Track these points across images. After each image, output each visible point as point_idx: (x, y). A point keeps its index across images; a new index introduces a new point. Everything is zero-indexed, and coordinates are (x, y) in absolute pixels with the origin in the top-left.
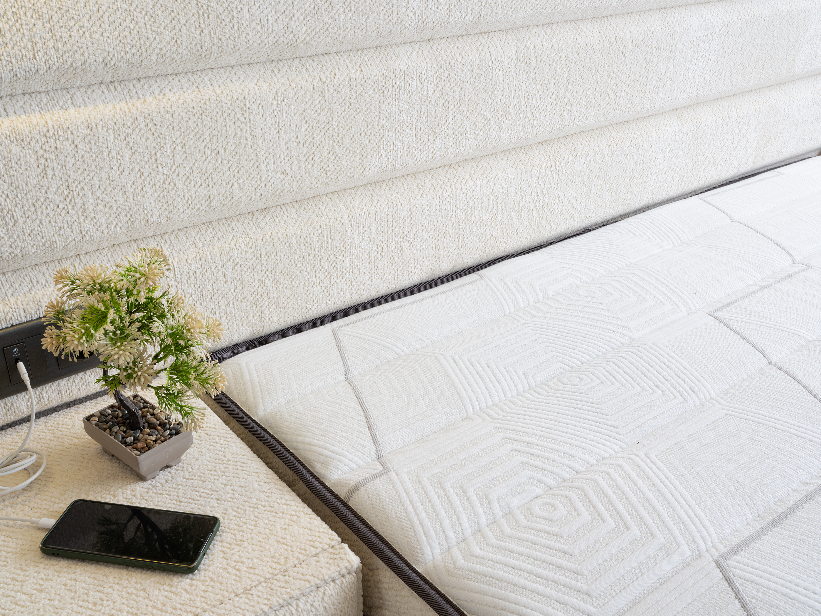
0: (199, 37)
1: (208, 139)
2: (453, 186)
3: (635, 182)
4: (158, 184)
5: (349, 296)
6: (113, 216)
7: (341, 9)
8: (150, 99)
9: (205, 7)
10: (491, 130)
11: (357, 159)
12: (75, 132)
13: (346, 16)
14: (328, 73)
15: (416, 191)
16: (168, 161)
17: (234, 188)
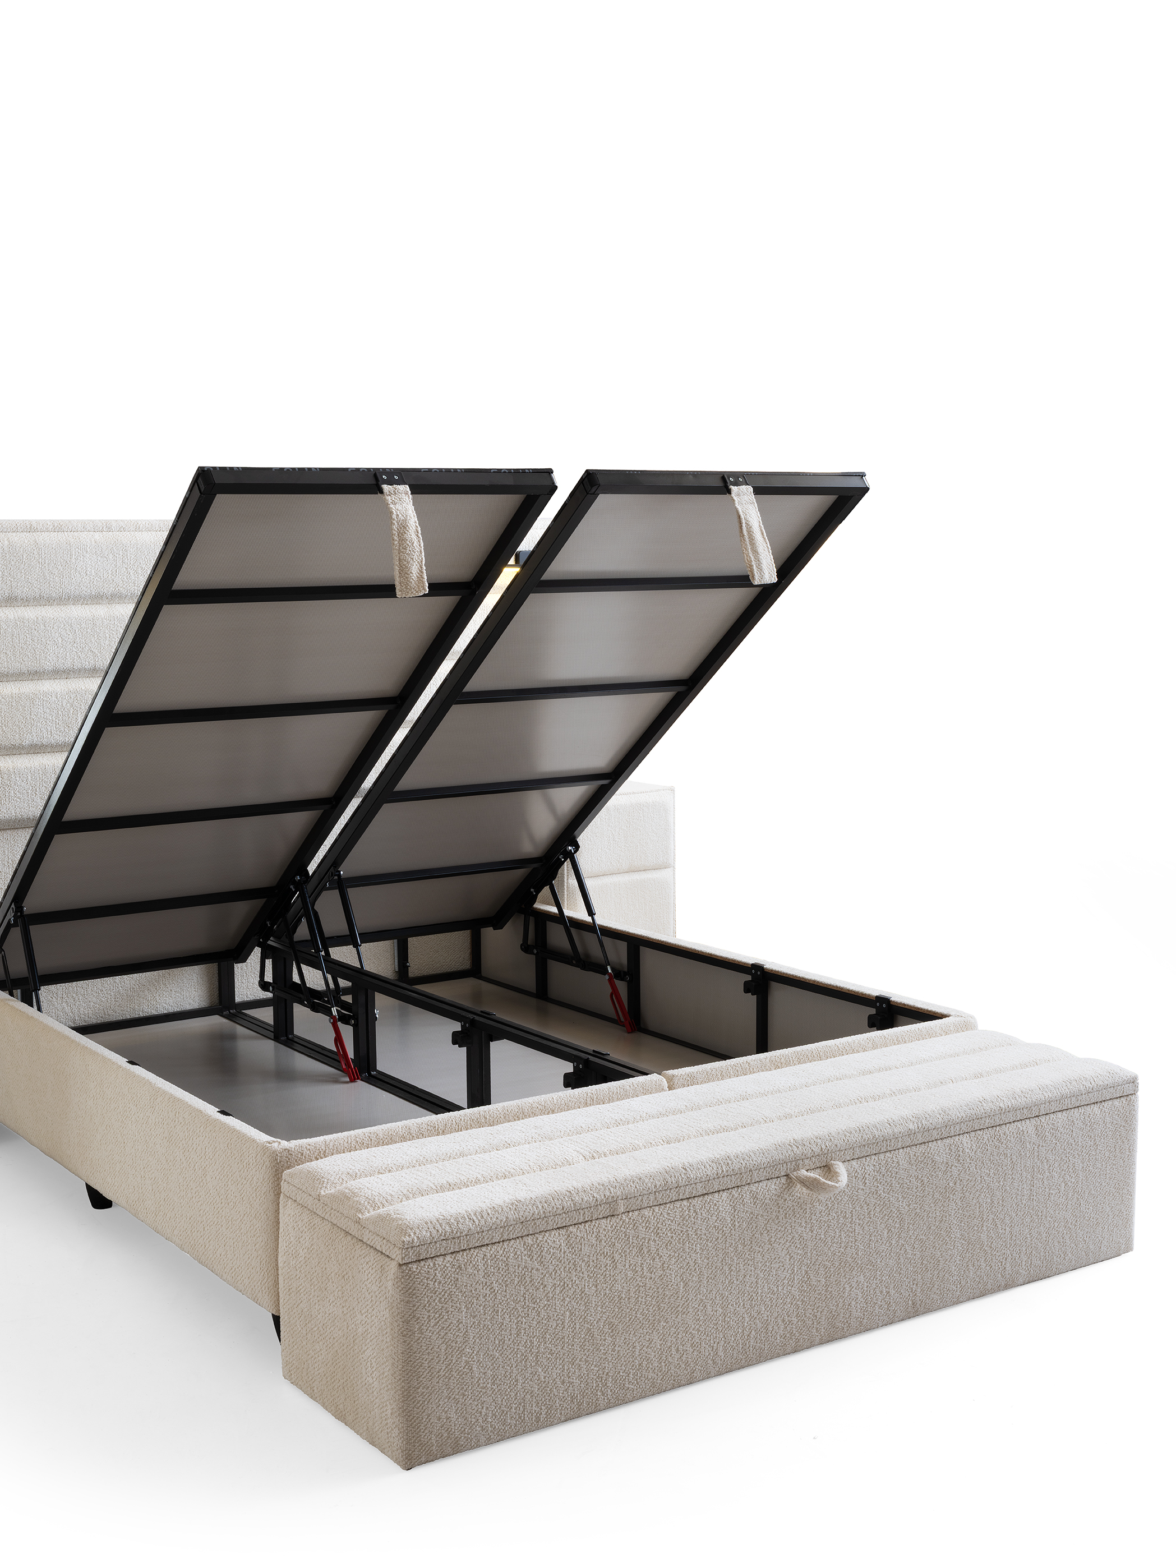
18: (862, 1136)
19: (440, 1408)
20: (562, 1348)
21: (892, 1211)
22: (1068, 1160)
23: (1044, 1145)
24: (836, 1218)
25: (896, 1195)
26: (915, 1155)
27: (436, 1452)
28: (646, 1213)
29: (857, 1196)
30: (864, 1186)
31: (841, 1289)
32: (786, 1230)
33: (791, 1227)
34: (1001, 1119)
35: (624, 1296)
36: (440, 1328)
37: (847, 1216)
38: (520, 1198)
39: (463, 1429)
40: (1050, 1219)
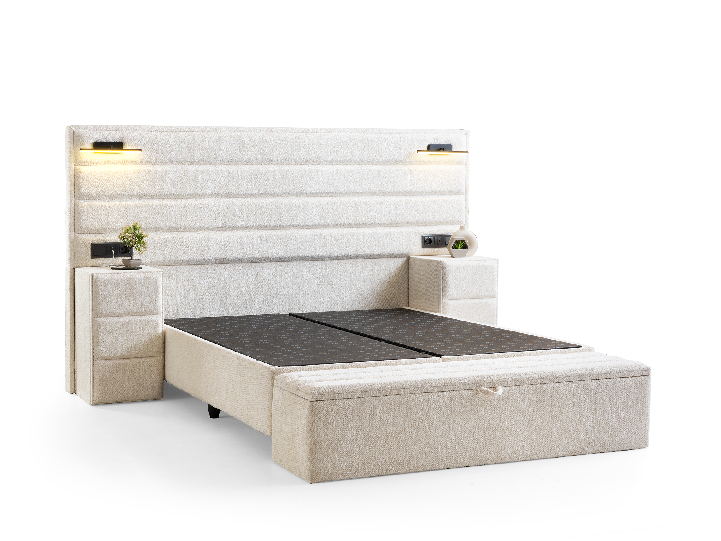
0: (157, 191)
1: (157, 211)
4: (145, 219)
8: (146, 202)
9: (158, 185)
11: (193, 222)
12: (131, 206)
14: (186, 202)
15: (211, 234)
18: (512, 377)
19: (324, 460)
20: (375, 445)
21: (525, 410)
22: (613, 400)
23: (601, 392)
24: (498, 410)
25: (527, 404)
26: (536, 388)
27: (322, 478)
28: (413, 396)
29: (508, 402)
30: (512, 398)
31: (501, 441)
32: (475, 411)
33: (477, 410)
34: (579, 378)
35: (402, 428)
36: (325, 428)
37: (504, 409)
38: (360, 383)
39: (333, 471)
40: (604, 426)
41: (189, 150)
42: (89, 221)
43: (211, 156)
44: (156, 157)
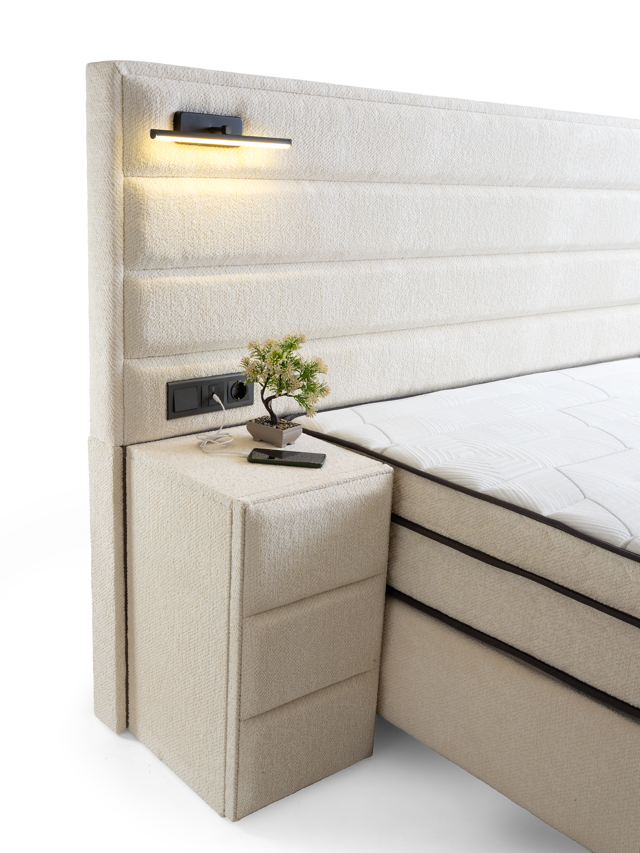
0: (305, 245)
1: (303, 295)
2: (412, 340)
3: (514, 355)
4: (279, 315)
5: (356, 395)
6: (260, 328)
7: (365, 238)
8: (281, 273)
9: (309, 232)
10: (433, 310)
11: (366, 316)
12: (252, 284)
13: (367, 241)
14: (356, 270)
15: (393, 340)
16: (285, 304)
17: (310, 322)
41: (370, 146)
42: (161, 327)
43: (407, 162)
44: (307, 161)
